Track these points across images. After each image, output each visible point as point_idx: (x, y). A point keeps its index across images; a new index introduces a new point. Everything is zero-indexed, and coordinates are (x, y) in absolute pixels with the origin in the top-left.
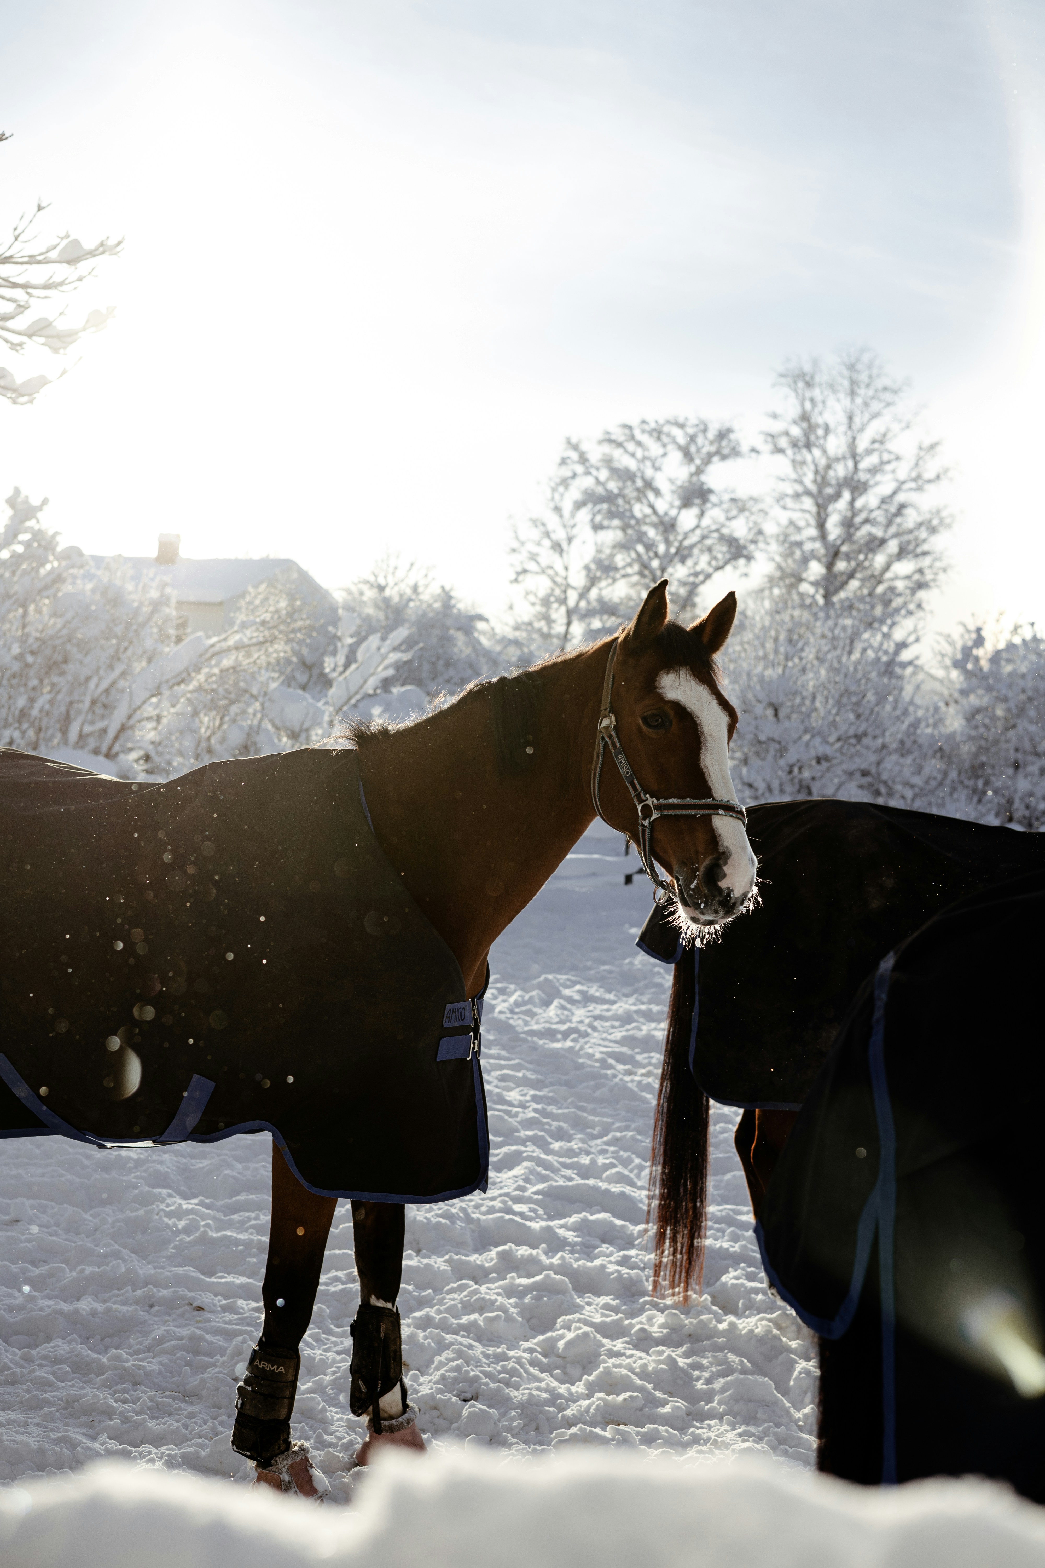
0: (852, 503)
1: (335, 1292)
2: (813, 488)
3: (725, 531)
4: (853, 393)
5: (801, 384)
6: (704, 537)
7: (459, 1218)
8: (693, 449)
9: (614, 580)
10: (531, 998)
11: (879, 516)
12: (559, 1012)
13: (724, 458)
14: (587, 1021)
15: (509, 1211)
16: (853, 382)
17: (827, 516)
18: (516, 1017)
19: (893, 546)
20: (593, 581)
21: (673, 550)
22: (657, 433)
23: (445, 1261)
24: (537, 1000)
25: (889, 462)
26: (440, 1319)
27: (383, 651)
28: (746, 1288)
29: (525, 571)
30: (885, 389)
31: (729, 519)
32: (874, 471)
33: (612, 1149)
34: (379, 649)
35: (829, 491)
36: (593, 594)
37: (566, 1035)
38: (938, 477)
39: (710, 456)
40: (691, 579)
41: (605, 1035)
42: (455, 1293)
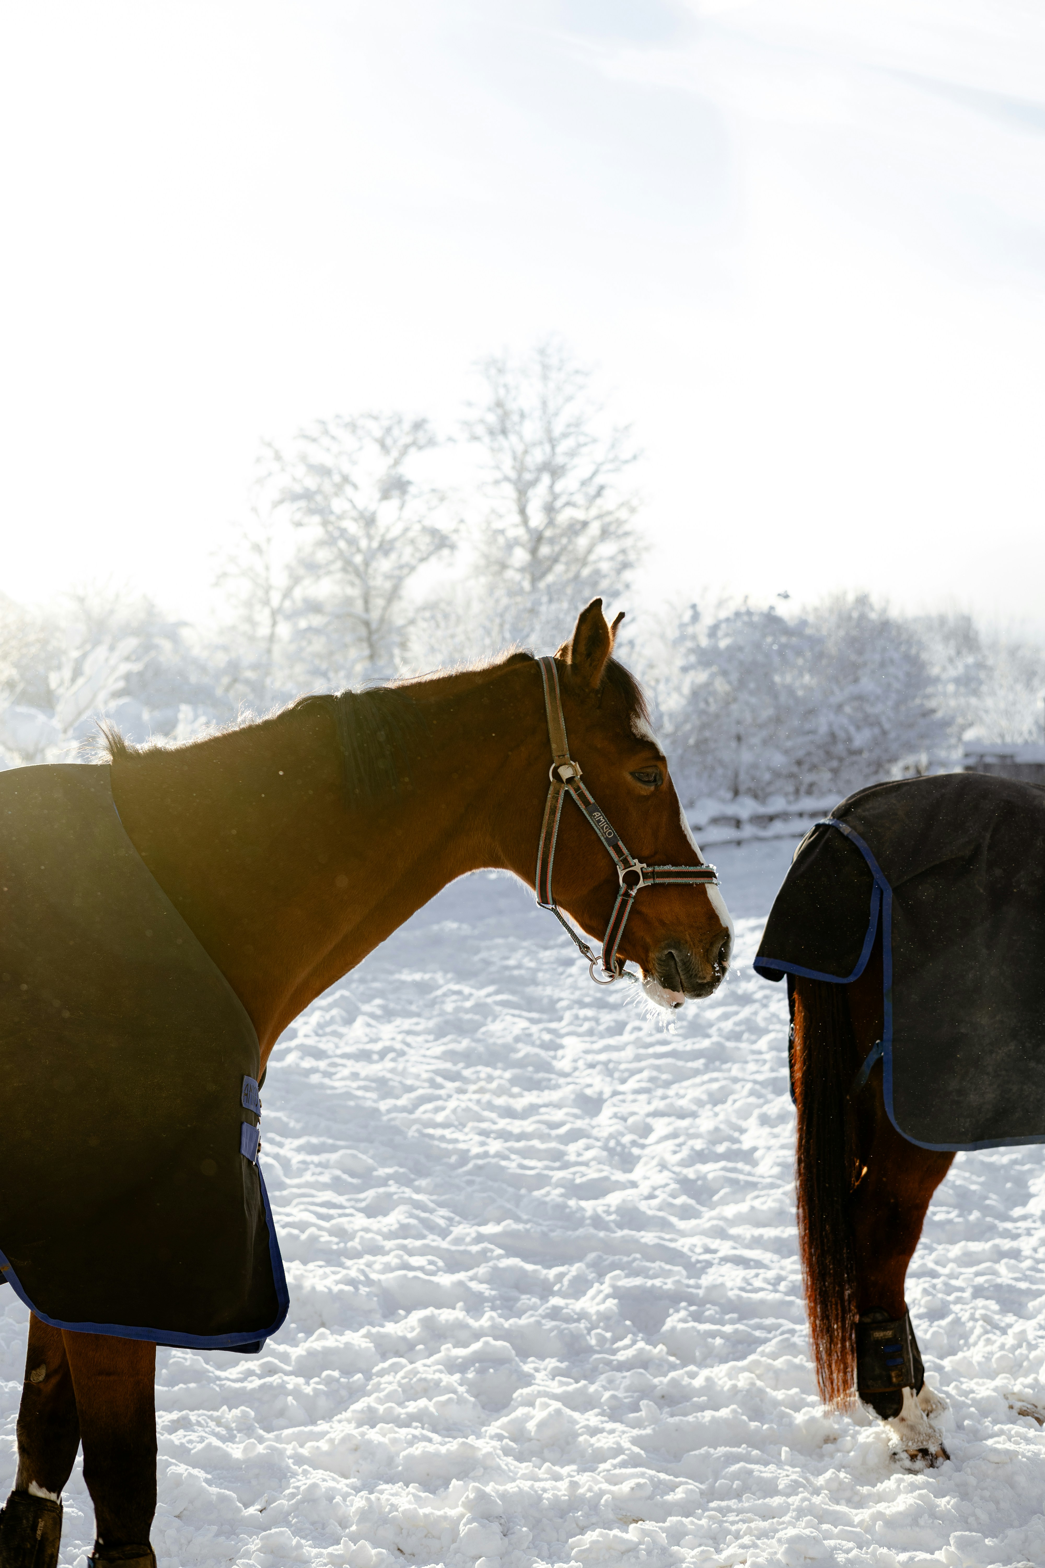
0: (551, 487)
1: (253, 1390)
2: (513, 475)
3: (427, 523)
4: (545, 378)
5: (493, 371)
6: (406, 530)
7: (360, 1282)
8: (389, 441)
9: (318, 577)
10: (332, 1018)
11: (579, 499)
12: (368, 1030)
13: (420, 448)
14: (399, 1037)
15: (406, 1267)
16: (545, 367)
17: (527, 501)
18: (324, 1039)
19: (594, 529)
20: (296, 580)
21: (375, 544)
22: (352, 427)
23: (364, 1336)
24: (338, 1019)
25: (585, 444)
26: (385, 1410)
27: (112, 662)
28: (698, 1331)
29: (225, 575)
30: (577, 372)
31: (430, 509)
32: (572, 454)
33: (478, 1179)
34: (107, 660)
35: (528, 476)
36: (298, 593)
37: (383, 1054)
38: (635, 457)
39: (407, 447)
40: (397, 573)
41: (423, 1052)
42: (389, 1374)
